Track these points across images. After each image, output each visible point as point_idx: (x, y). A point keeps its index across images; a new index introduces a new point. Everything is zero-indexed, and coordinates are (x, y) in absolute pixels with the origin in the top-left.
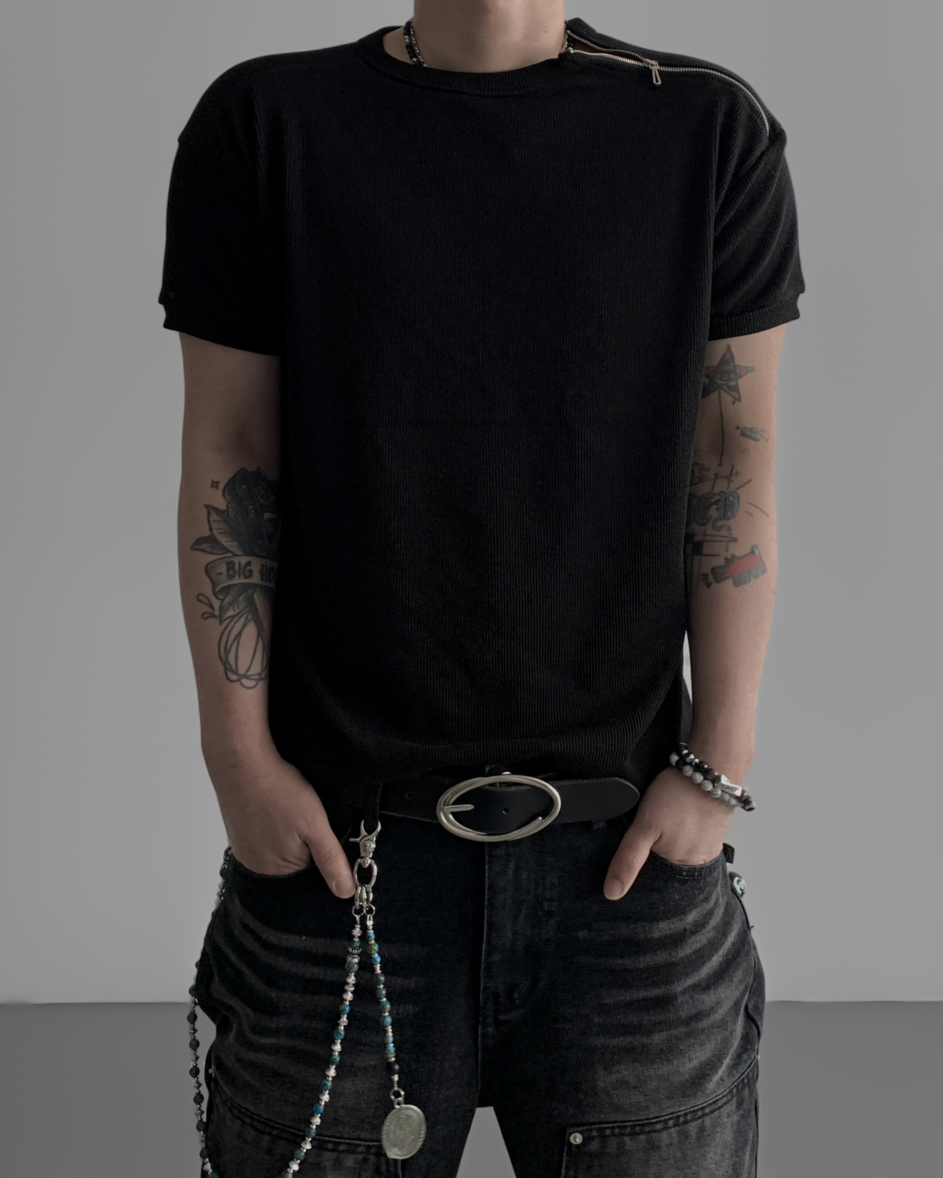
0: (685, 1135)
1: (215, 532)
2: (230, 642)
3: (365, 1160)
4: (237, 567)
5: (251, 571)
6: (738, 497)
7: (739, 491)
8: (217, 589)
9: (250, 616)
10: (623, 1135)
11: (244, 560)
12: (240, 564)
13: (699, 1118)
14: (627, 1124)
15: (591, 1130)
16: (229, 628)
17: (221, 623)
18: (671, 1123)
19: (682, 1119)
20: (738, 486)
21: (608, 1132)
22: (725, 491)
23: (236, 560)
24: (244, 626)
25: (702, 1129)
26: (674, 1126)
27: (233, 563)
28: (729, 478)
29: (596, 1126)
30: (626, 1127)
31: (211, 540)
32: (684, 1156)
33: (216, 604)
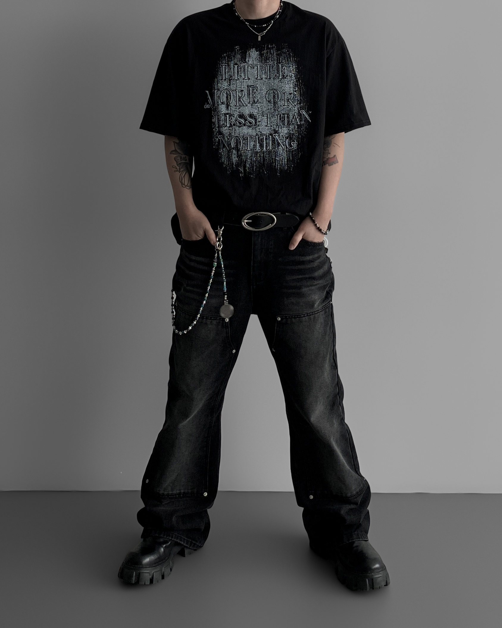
1: (176, 148)
2: (183, 177)
3: (219, 322)
5: (186, 159)
6: (331, 142)
7: (332, 139)
8: (178, 164)
9: (187, 171)
11: (184, 156)
14: (293, 315)
15: (283, 316)
17: (180, 173)
18: (306, 315)
21: (288, 317)
22: (328, 139)
27: (181, 156)
31: (175, 151)
33: (178, 168)
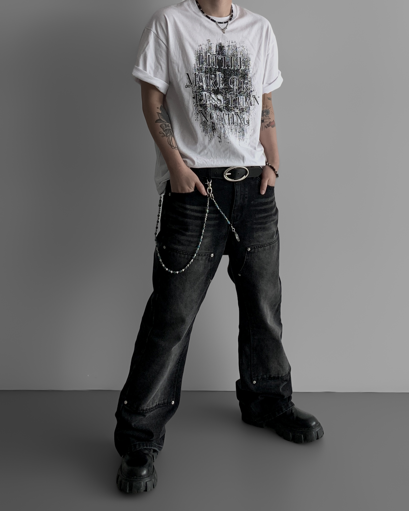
0: (271, 247)
1: (160, 118)
2: (170, 140)
3: (207, 257)
5: (169, 126)
7: (269, 109)
8: (164, 130)
9: (172, 135)
10: (259, 248)
13: (273, 243)
14: (260, 245)
16: (169, 138)
17: (167, 137)
19: (270, 244)
20: (269, 108)
21: (256, 247)
22: (266, 109)
24: (172, 137)
25: (273, 246)
26: (269, 245)
27: (166, 124)
28: (266, 107)
29: (253, 246)
30: (259, 246)
31: (160, 120)
32: (270, 252)
33: (165, 133)
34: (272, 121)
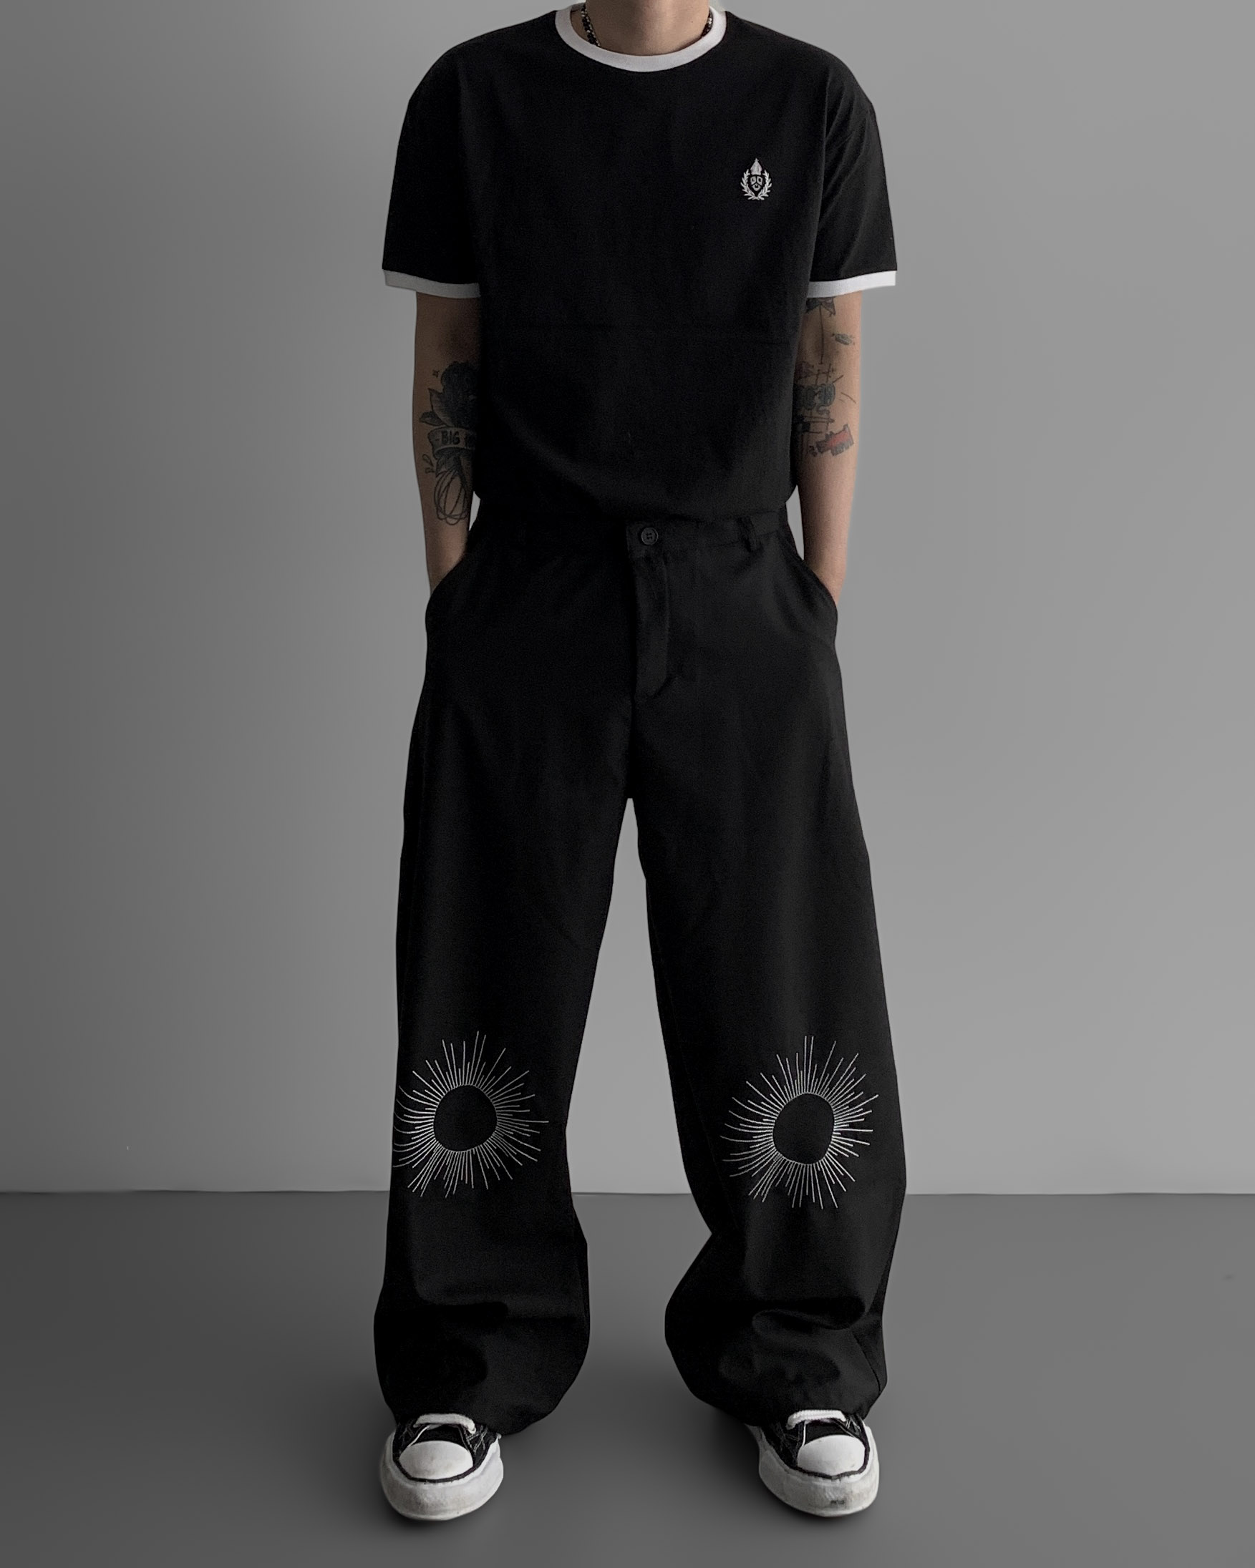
1: (434, 408)
2: (442, 490)
4: (449, 435)
5: (458, 439)
6: (835, 389)
8: (435, 452)
9: (457, 472)
11: (454, 430)
12: (451, 432)
16: (442, 479)
17: (437, 476)
20: (834, 380)
22: (824, 383)
23: (448, 431)
24: (452, 479)
27: (446, 432)
28: (827, 374)
31: (432, 414)
33: (435, 462)
34: (841, 428)
